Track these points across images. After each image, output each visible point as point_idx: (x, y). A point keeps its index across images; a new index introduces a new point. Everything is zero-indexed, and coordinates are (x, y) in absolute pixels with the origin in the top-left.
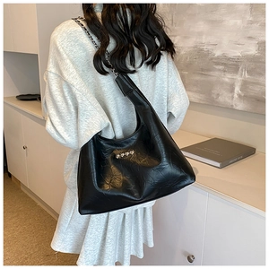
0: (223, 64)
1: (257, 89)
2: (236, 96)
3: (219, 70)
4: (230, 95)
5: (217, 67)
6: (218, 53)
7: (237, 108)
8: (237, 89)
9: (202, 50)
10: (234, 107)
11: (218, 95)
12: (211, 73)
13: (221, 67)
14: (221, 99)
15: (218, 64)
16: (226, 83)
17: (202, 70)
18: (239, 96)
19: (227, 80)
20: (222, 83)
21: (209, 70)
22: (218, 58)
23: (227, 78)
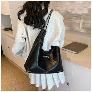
0: (75, 16)
1: (88, 25)
2: (80, 28)
3: (74, 19)
4: (79, 27)
5: (74, 18)
6: (74, 13)
7: (81, 32)
8: (81, 25)
9: (68, 12)
10: (80, 31)
11: (74, 27)
12: (71, 20)
13: (75, 18)
14: (75, 29)
15: (74, 16)
16: (77, 23)
17: (68, 18)
18: (82, 28)
19: (77, 22)
20: (76, 23)
21: (71, 19)
22: (74, 14)
23: (77, 21)
